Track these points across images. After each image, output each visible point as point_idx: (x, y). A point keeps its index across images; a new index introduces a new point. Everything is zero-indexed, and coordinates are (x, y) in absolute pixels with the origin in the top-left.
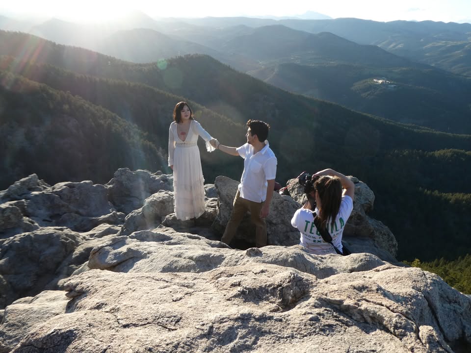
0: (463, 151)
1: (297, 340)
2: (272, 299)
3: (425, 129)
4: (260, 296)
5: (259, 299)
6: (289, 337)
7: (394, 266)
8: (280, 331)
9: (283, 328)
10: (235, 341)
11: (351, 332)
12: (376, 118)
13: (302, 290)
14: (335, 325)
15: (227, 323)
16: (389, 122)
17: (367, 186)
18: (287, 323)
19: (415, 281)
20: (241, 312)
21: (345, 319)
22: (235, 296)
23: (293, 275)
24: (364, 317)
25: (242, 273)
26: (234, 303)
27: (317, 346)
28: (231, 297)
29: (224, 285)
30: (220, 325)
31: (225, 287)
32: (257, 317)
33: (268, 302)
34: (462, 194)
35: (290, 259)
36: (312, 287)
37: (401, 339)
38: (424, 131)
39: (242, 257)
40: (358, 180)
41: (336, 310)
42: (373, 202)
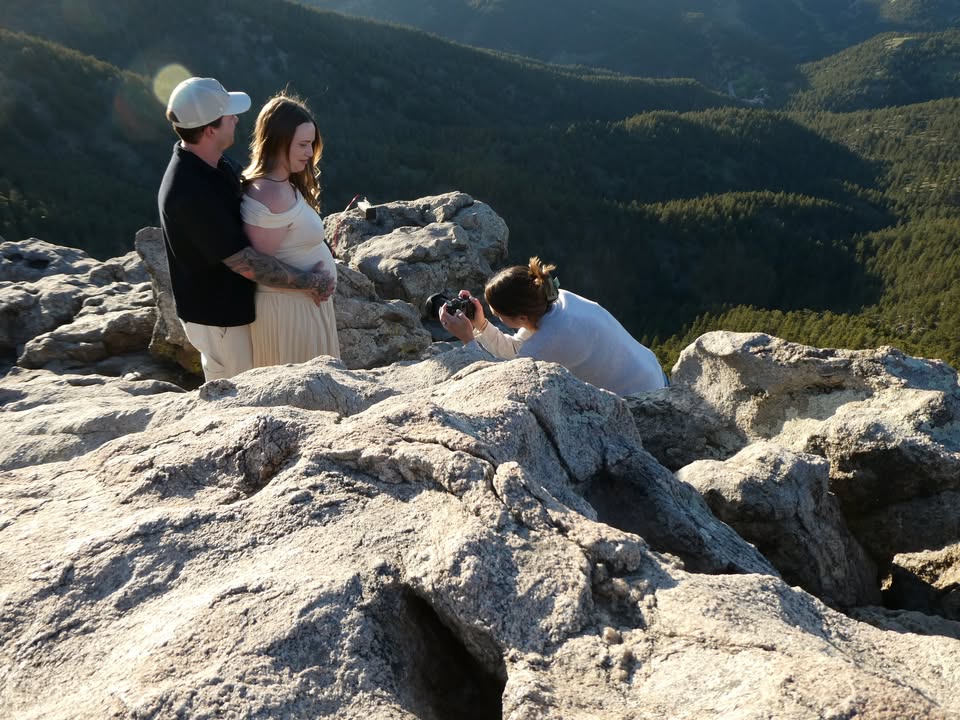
0: (675, 113)
1: (263, 548)
2: (224, 479)
3: (602, 74)
4: (199, 478)
5: (195, 484)
6: (246, 547)
7: (488, 363)
8: (228, 539)
9: (236, 531)
10: (127, 585)
11: (375, 506)
12: (504, 56)
13: (283, 447)
14: (345, 501)
15: (109, 551)
16: (531, 62)
17: (490, 209)
18: (246, 519)
19: (515, 384)
20: (142, 522)
21: (365, 486)
22: (140, 492)
23: (263, 421)
24: (400, 474)
25: (171, 439)
26: (136, 506)
27: (300, 549)
28: (131, 496)
29: (117, 473)
30: (92, 560)
31: (120, 477)
32: (178, 523)
33: (214, 488)
34: (679, 202)
35: (299, 389)
36: (304, 436)
37: (460, 498)
38: (600, 77)
39: (192, 404)
40: (470, 199)
41: (348, 471)
42: (506, 242)
